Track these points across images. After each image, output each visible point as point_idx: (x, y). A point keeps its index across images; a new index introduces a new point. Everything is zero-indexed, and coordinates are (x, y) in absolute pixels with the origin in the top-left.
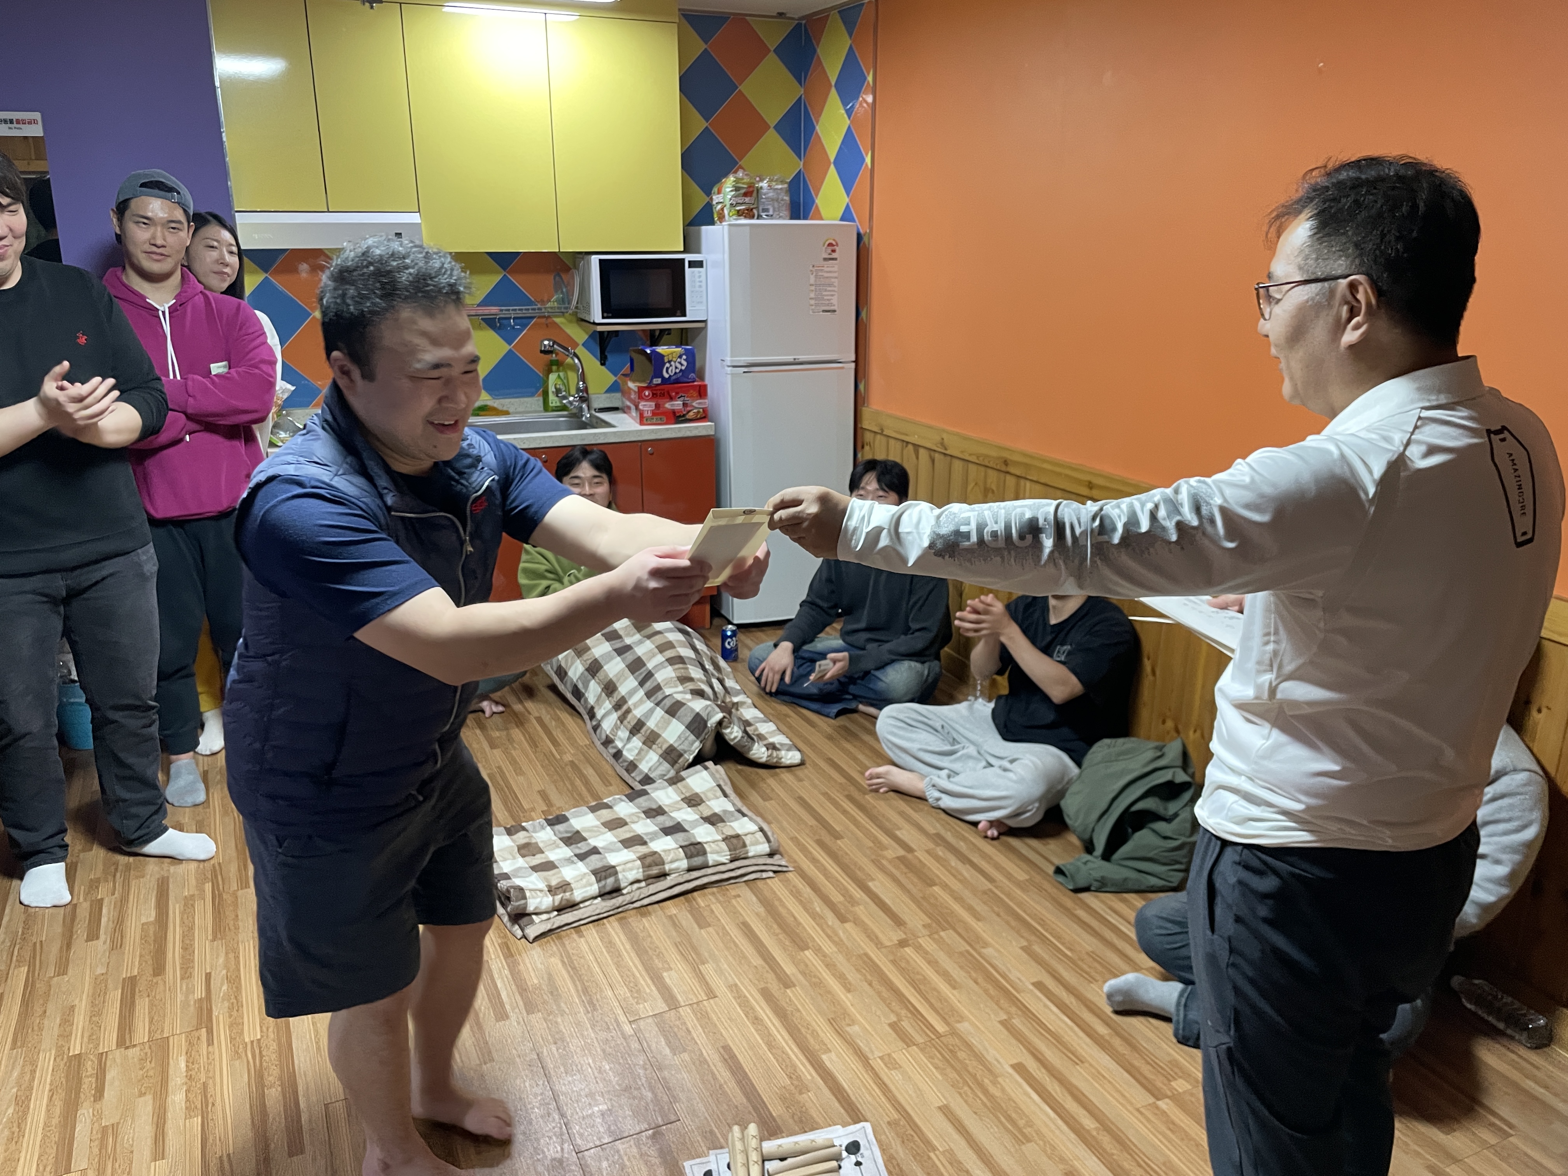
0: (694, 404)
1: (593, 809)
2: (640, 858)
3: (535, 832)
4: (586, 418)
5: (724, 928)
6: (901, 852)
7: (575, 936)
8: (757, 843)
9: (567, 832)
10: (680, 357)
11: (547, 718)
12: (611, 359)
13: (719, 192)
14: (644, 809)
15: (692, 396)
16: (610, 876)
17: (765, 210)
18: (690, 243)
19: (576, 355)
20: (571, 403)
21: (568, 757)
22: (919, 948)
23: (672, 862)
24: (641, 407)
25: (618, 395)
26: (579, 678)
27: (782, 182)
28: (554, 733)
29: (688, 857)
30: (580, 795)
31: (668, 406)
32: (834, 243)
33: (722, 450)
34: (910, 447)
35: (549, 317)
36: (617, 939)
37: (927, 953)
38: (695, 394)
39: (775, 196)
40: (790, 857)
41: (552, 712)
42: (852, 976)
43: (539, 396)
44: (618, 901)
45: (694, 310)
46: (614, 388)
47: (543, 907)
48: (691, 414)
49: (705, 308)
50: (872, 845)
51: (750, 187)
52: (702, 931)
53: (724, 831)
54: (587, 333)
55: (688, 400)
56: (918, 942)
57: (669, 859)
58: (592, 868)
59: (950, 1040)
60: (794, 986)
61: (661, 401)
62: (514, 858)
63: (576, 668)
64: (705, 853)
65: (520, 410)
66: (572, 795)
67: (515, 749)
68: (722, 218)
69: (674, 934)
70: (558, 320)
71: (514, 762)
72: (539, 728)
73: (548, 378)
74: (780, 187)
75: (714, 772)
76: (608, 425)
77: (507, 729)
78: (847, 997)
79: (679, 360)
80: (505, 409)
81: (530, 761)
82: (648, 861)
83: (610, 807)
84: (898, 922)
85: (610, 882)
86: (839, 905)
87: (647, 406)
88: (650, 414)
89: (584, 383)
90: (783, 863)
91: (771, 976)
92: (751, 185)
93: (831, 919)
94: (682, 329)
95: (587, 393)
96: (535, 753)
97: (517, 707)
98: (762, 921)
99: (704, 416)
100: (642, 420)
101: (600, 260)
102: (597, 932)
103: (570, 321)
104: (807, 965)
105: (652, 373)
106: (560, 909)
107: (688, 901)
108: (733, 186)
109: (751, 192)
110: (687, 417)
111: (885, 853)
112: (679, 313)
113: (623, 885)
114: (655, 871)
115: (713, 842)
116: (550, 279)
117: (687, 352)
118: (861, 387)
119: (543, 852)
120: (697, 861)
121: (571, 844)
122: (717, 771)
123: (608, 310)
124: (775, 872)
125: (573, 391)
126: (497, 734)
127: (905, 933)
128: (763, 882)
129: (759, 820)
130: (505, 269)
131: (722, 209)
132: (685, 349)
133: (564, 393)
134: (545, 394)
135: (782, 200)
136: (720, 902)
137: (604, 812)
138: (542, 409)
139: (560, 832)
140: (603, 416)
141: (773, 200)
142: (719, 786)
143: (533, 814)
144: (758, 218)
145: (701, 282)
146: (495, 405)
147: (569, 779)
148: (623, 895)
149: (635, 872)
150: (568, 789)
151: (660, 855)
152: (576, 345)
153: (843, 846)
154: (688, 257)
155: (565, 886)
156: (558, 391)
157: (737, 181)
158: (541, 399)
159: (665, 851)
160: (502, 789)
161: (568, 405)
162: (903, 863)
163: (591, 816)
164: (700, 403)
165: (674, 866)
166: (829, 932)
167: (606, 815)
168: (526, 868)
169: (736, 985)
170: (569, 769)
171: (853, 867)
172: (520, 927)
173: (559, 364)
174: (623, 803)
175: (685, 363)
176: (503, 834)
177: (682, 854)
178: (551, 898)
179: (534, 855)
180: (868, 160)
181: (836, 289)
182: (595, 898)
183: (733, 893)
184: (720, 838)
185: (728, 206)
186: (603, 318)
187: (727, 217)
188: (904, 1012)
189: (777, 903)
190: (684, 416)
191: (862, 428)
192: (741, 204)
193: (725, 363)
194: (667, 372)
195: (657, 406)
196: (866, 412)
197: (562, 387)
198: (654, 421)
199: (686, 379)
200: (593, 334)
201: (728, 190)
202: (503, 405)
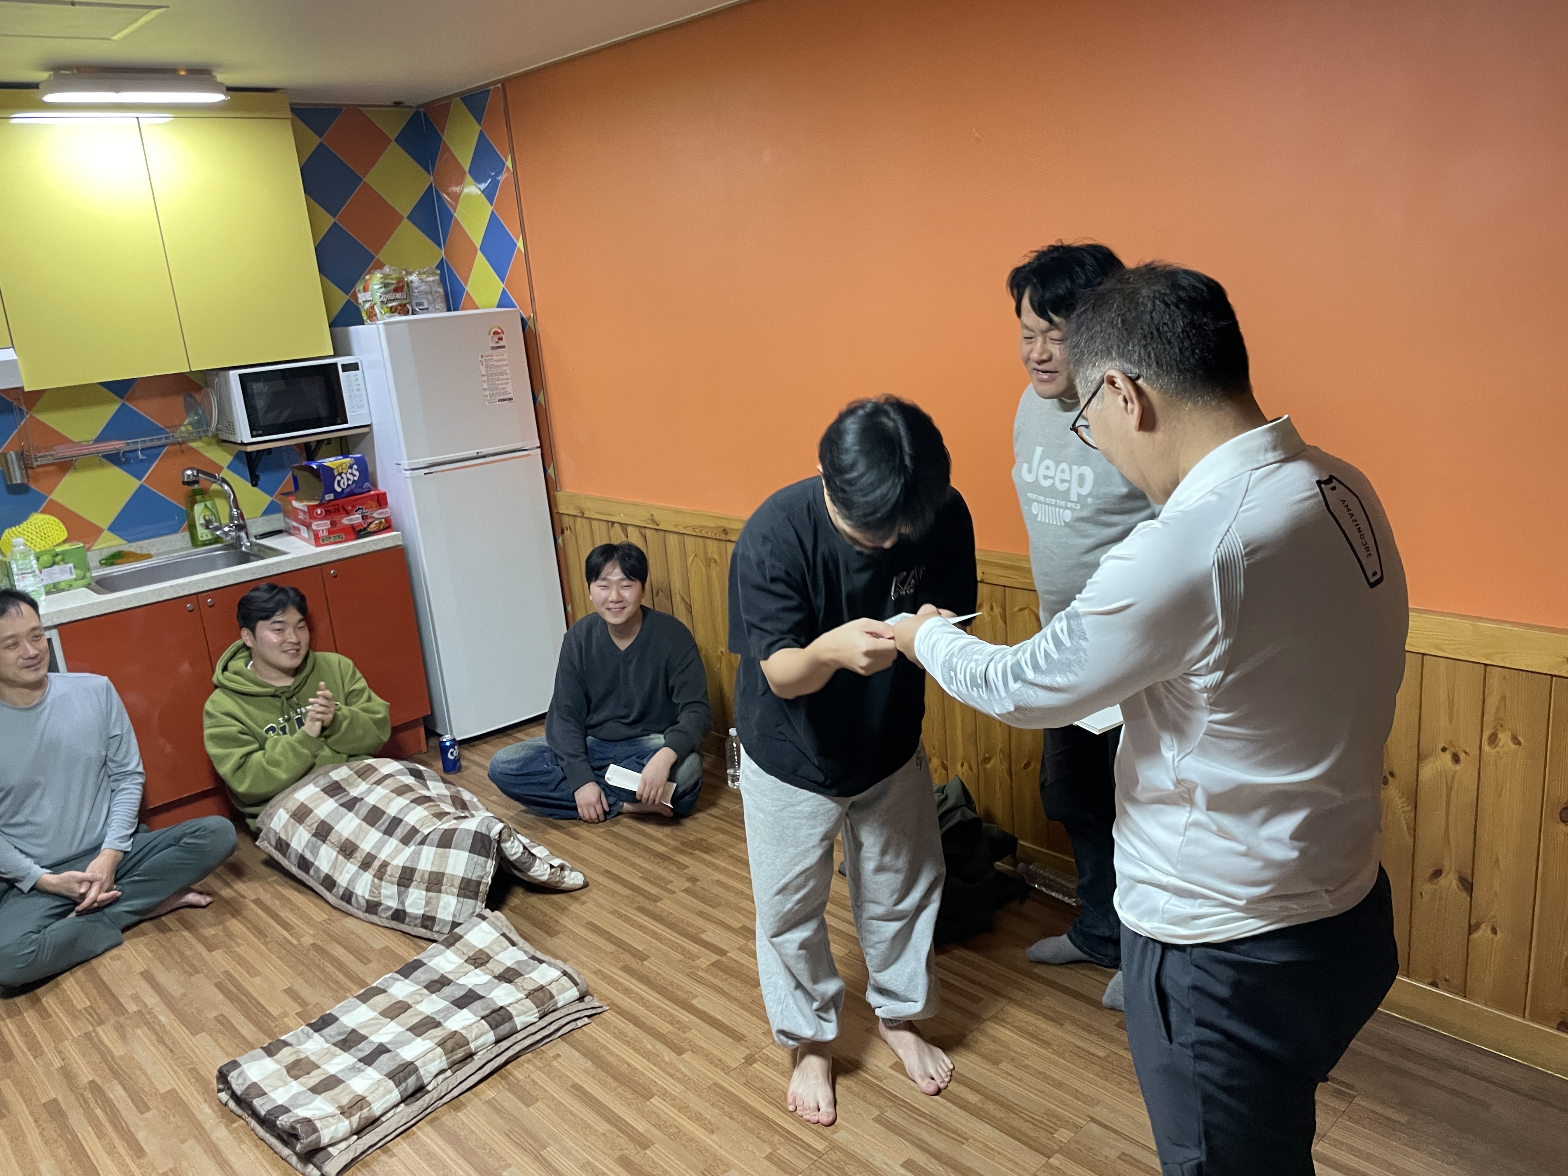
0: (375, 515)
1: (364, 998)
2: (439, 1045)
3: (300, 1043)
4: (247, 547)
5: (554, 1098)
6: (715, 957)
7: (384, 1157)
8: (564, 990)
9: (340, 1034)
10: (351, 467)
11: (267, 899)
12: (263, 478)
13: (364, 290)
14: (425, 984)
15: (372, 507)
16: (410, 1075)
17: (418, 304)
18: (340, 346)
19: (224, 481)
20: (226, 534)
21: (308, 940)
22: (765, 1061)
23: (476, 1039)
24: (314, 528)
25: (280, 516)
26: (306, 846)
27: (433, 274)
28: (282, 914)
29: (494, 1027)
30: (337, 983)
31: (346, 521)
32: (498, 330)
33: (411, 558)
35: (183, 442)
36: (436, 1148)
37: (775, 1064)
38: (374, 504)
39: (428, 289)
40: (600, 994)
41: (271, 889)
42: (711, 1113)
43: (183, 531)
44: (425, 1100)
45: (355, 416)
46: (270, 510)
47: (340, 1135)
48: (372, 526)
49: (367, 411)
50: (681, 957)
51: (399, 282)
52: (530, 1108)
53: (525, 986)
54: (230, 454)
55: (368, 512)
57: (473, 1035)
58: (385, 1072)
59: (835, 1156)
60: (653, 1144)
61: (336, 518)
62: (286, 1084)
63: (300, 836)
64: (510, 1017)
65: (163, 550)
66: (329, 986)
67: (239, 945)
68: (372, 316)
69: (501, 1121)
70: (194, 445)
71: (242, 961)
72: (261, 912)
73: (192, 509)
74: (431, 279)
75: (493, 919)
76: (276, 552)
77: (221, 923)
78: (711, 1140)
79: (350, 471)
80: (145, 552)
81: (262, 955)
82: (449, 1044)
83: (384, 991)
84: (738, 1037)
85: (412, 1082)
86: (669, 1035)
87: (322, 526)
88: (326, 534)
89: (237, 508)
90: (597, 1004)
91: (623, 1140)
92: (400, 280)
93: (666, 1054)
94: (341, 438)
95: (243, 519)
96: (265, 944)
97: (226, 893)
98: (593, 1077)
99: (387, 526)
100: (318, 540)
101: (240, 375)
102: (409, 1145)
103: (209, 444)
104: (658, 1116)
105: (323, 490)
106: (359, 1132)
107: (504, 1078)
108: (382, 283)
109: (401, 287)
110: (369, 530)
111: (697, 962)
112: (339, 420)
113: (426, 1082)
114: (460, 1054)
115: (516, 1002)
116: (179, 401)
117: (357, 461)
118: (551, 471)
119: (318, 1067)
120: (504, 1029)
121: (350, 1048)
122: (497, 918)
123: (255, 428)
124: (589, 1017)
125: (225, 520)
126: (212, 931)
127: (746, 1047)
128: (579, 1031)
129: (559, 962)
130: (122, 397)
131: (372, 307)
132: (355, 459)
133: (215, 524)
134: (192, 527)
135: (436, 292)
136: (540, 1069)
137: (378, 999)
138: (190, 544)
139: (330, 1036)
140: (267, 542)
141: (426, 293)
142: (504, 935)
143: (286, 1020)
144: (413, 314)
145: (359, 385)
146: (132, 550)
147: (318, 966)
148: (429, 1092)
149: (438, 1062)
151: (461, 1034)
152: (220, 469)
153: (650, 966)
154: (340, 361)
155: (360, 1102)
156: (207, 525)
157: (386, 277)
158: (187, 534)
159: (464, 1028)
160: (239, 999)
161: (223, 536)
162: (719, 968)
163: (364, 1007)
164: (381, 513)
165: (480, 1042)
166: (670, 1070)
167: (380, 1001)
168: (303, 1092)
169: (589, 1163)
170: (313, 953)
171: (670, 988)
172: (316, 1166)
173: (203, 492)
174: (399, 982)
175: (357, 474)
176: (263, 1058)
177: (487, 1026)
178: (347, 1122)
179: (308, 1073)
180: (520, 244)
181: (508, 376)
182: (396, 1106)
183: (551, 1054)
184: (521, 995)
185: (379, 304)
186: (253, 436)
187: (379, 315)
188: (776, 1138)
189: (603, 1052)
190: (365, 529)
191: (559, 513)
192: (393, 300)
193: (401, 467)
194: (339, 485)
195: (333, 524)
196: (560, 496)
197: (213, 518)
198: (332, 540)
199: (360, 490)
200: (238, 456)
201: (376, 287)
202: (142, 548)
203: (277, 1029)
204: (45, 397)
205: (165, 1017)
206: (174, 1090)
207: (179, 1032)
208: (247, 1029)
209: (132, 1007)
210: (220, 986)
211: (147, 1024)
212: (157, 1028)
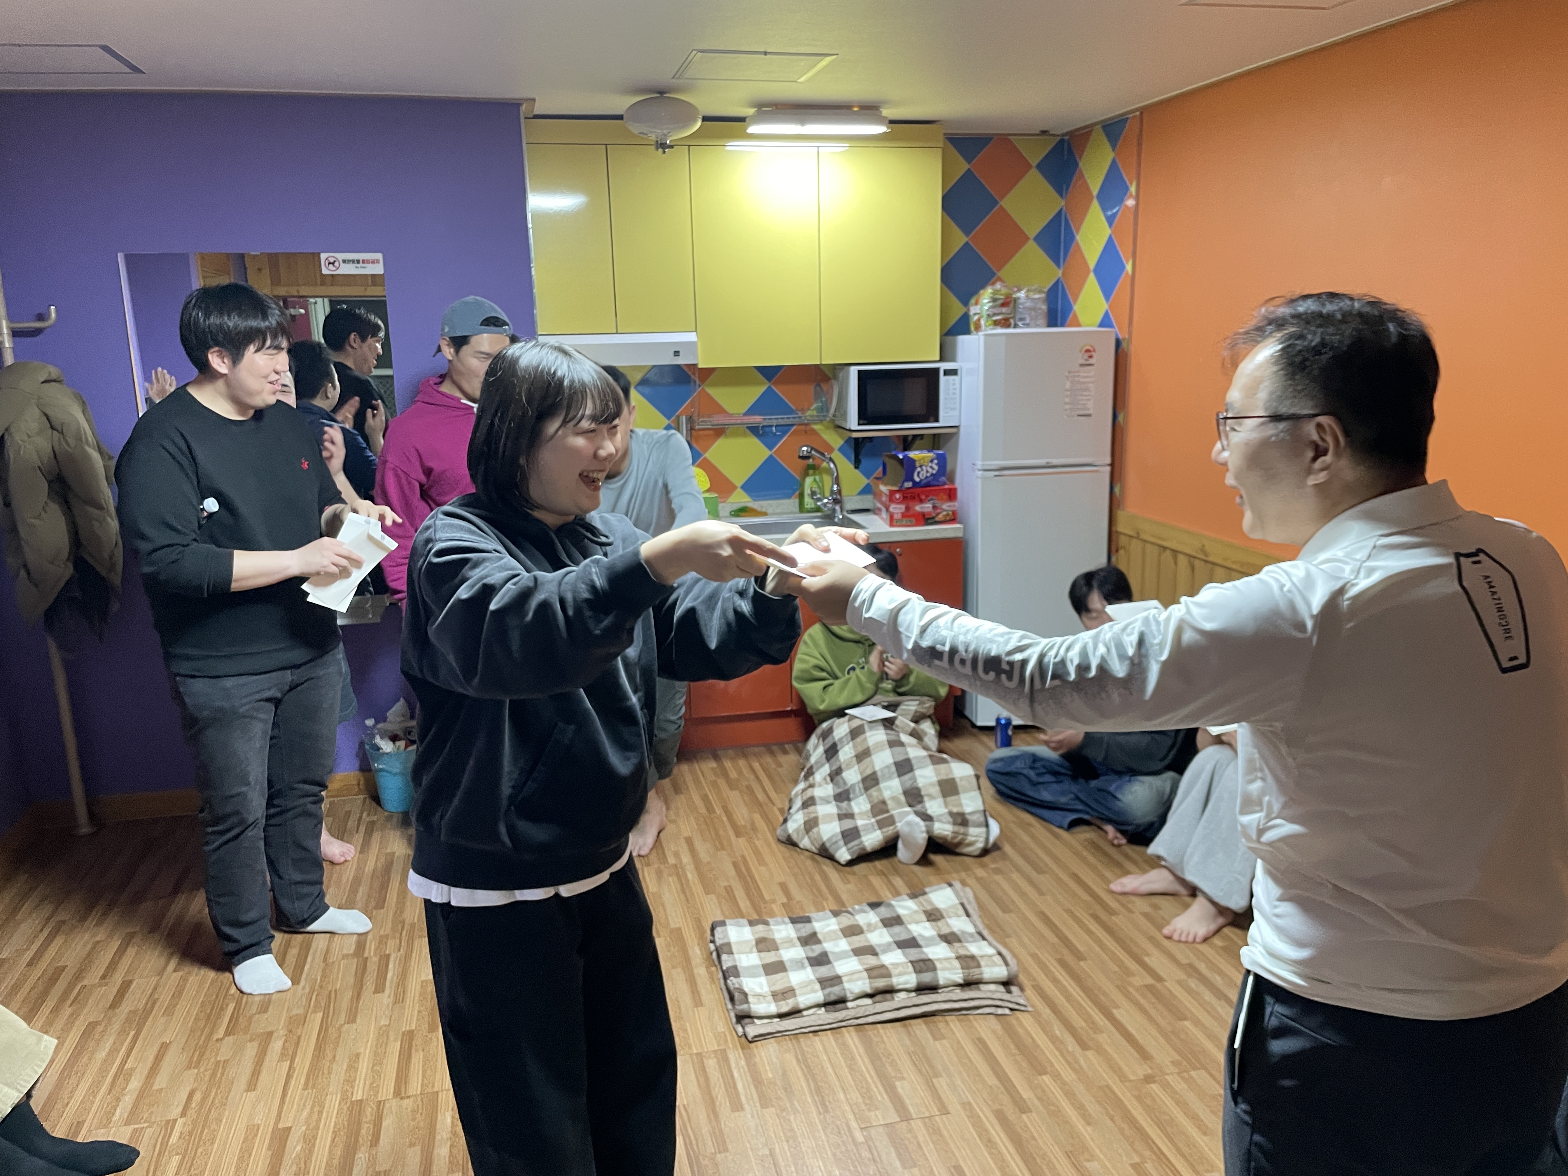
0: (944, 507)
1: (836, 914)
2: (869, 970)
3: (776, 927)
4: (839, 519)
5: (959, 1042)
6: (1150, 981)
8: (994, 967)
9: (806, 932)
10: (932, 461)
12: (865, 462)
13: (977, 303)
14: (882, 918)
15: (942, 499)
16: (836, 985)
17: (1021, 319)
18: (946, 353)
19: (831, 460)
20: (825, 505)
22: (1166, 1086)
23: (900, 976)
24: (891, 509)
25: (870, 497)
27: (1040, 292)
30: (819, 891)
31: (918, 508)
32: (1091, 349)
33: (970, 552)
34: (1168, 552)
35: (807, 424)
36: (854, 1049)
37: (1175, 1092)
38: (945, 497)
39: (1033, 306)
42: (1093, 1109)
43: (795, 497)
44: (842, 1014)
45: (946, 416)
46: (866, 490)
47: (766, 1014)
48: (940, 516)
49: (958, 414)
50: (1117, 969)
51: (1007, 297)
52: (937, 1042)
54: (842, 438)
55: (938, 503)
56: (1166, 1080)
57: (898, 972)
58: (819, 975)
60: (1031, 1111)
61: (911, 504)
62: (751, 952)
64: (935, 970)
65: (778, 510)
66: (812, 891)
67: (758, 839)
68: (978, 327)
69: (908, 1043)
70: (817, 427)
71: (757, 853)
73: (804, 481)
74: (1037, 296)
78: (1087, 1131)
79: (930, 464)
80: (764, 510)
82: (877, 973)
83: (850, 913)
84: (1145, 1055)
86: (1080, 1031)
87: (898, 509)
88: (899, 516)
89: (838, 485)
91: (1006, 1099)
93: (1071, 1044)
94: (934, 435)
95: (841, 495)
98: (999, 1039)
99: (953, 518)
100: (892, 522)
101: (859, 371)
103: (828, 428)
104: (1044, 1091)
105: (903, 478)
106: (782, 1016)
108: (992, 298)
109: (1008, 302)
110: (937, 519)
111: (1131, 979)
112: (932, 419)
113: (848, 997)
114: (883, 983)
115: (946, 961)
116: (810, 389)
117: (939, 457)
118: (1117, 490)
119: (780, 950)
120: (927, 977)
121: (807, 945)
122: (963, 890)
123: (865, 417)
125: (827, 493)
127: (1151, 1068)
129: (998, 943)
130: (769, 380)
131: (979, 320)
132: (938, 455)
133: (819, 496)
134: (801, 496)
135: (1040, 309)
138: (797, 510)
139: (800, 931)
140: (855, 517)
141: (1030, 309)
142: (962, 904)
143: (773, 906)
144: (1014, 328)
145: (955, 389)
146: (756, 507)
148: (847, 1008)
149: (862, 985)
150: (807, 883)
151: (889, 968)
152: (831, 450)
153: (1085, 968)
154: (944, 366)
155: (790, 993)
156: (813, 493)
157: (995, 292)
158: (797, 501)
159: (894, 964)
160: (745, 879)
161: (822, 507)
162: (1150, 991)
163: (833, 920)
164: (949, 506)
165: (903, 980)
166: (1069, 1059)
167: (846, 920)
169: (970, 1103)
171: (1096, 991)
173: (815, 468)
174: (864, 911)
175: (936, 467)
176: (745, 926)
177: (911, 969)
178: (773, 1005)
179: (770, 951)
180: (1129, 267)
181: (1091, 394)
182: (819, 1007)
184: (954, 957)
185: (985, 316)
186: (859, 424)
187: (983, 327)
188: (1148, 1153)
190: (933, 518)
191: (1117, 532)
192: (998, 314)
193: (976, 467)
194: (918, 475)
195: (907, 509)
196: (1122, 516)
197: (817, 490)
198: (904, 523)
199: (936, 483)
200: (849, 440)
201: (986, 301)
202: (762, 507)
203: (764, 910)
204: (715, 373)
205: (691, 875)
206: (679, 929)
207: (697, 888)
208: (744, 904)
209: (672, 860)
210: (735, 865)
211: (678, 875)
212: (684, 881)
